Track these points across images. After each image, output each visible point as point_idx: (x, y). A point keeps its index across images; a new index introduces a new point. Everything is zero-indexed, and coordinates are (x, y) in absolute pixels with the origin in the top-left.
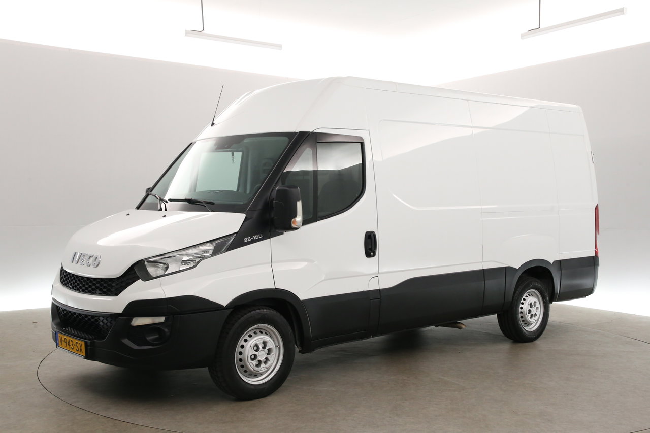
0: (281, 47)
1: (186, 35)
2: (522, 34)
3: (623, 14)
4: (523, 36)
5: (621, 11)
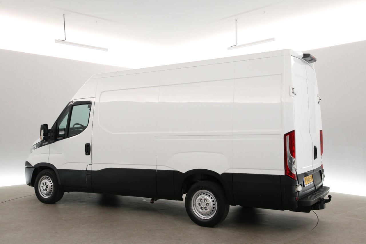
0: (107, 50)
1: (56, 42)
2: (228, 48)
3: (274, 40)
4: (228, 49)
5: (273, 39)
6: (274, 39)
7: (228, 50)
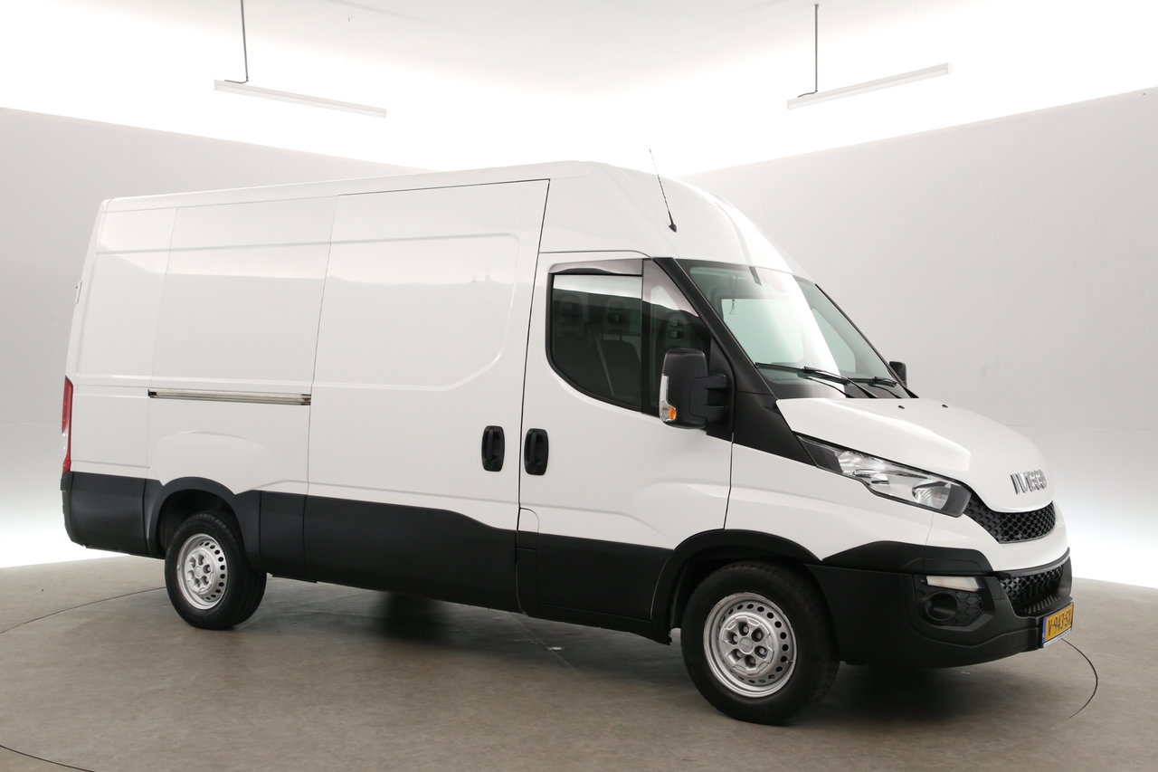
0: (385, 113)
1: (215, 89)
2: (788, 101)
4: (790, 104)
5: (943, 69)
6: (947, 69)
7: (788, 108)
